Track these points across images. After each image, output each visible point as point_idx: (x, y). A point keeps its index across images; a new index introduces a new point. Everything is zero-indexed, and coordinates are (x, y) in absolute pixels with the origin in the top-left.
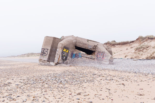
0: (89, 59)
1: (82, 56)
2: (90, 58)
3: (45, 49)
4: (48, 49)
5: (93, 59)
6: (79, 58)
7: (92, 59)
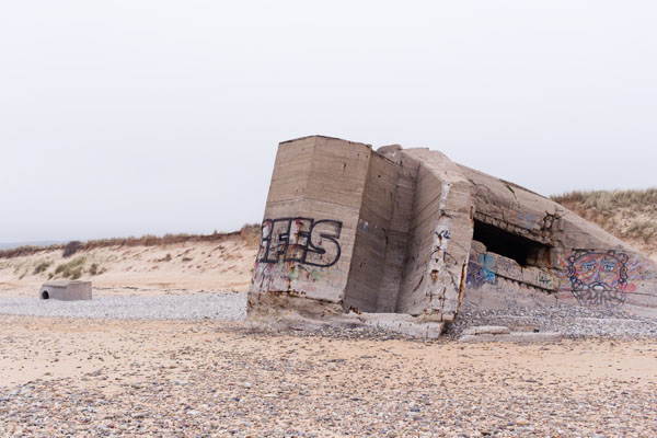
0: (532, 289)
1: (497, 275)
2: (538, 284)
3: (313, 223)
4: (340, 224)
5: (549, 292)
6: (485, 286)
7: (542, 289)
